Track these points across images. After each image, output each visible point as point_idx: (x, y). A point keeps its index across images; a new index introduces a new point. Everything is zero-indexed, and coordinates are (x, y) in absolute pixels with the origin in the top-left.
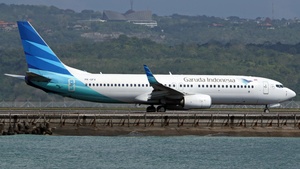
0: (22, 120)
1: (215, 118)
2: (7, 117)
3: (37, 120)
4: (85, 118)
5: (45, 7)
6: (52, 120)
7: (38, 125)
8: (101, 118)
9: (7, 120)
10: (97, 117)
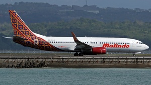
0: (32, 60)
1: (129, 59)
2: (24, 58)
3: (40, 60)
4: (63, 59)
5: (43, 3)
6: (47, 60)
7: (40, 62)
8: (71, 59)
9: (24, 60)
10: (69, 59)
